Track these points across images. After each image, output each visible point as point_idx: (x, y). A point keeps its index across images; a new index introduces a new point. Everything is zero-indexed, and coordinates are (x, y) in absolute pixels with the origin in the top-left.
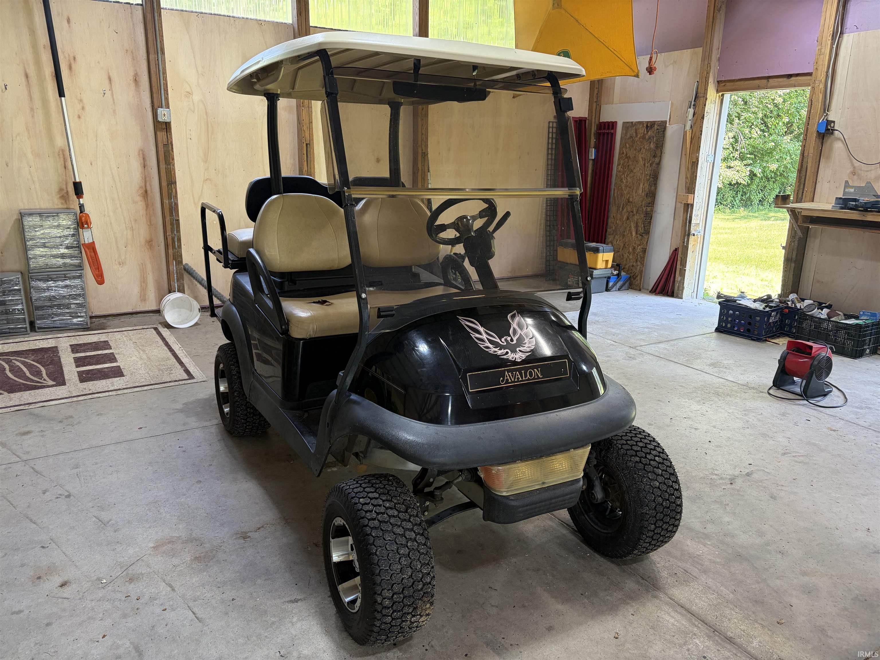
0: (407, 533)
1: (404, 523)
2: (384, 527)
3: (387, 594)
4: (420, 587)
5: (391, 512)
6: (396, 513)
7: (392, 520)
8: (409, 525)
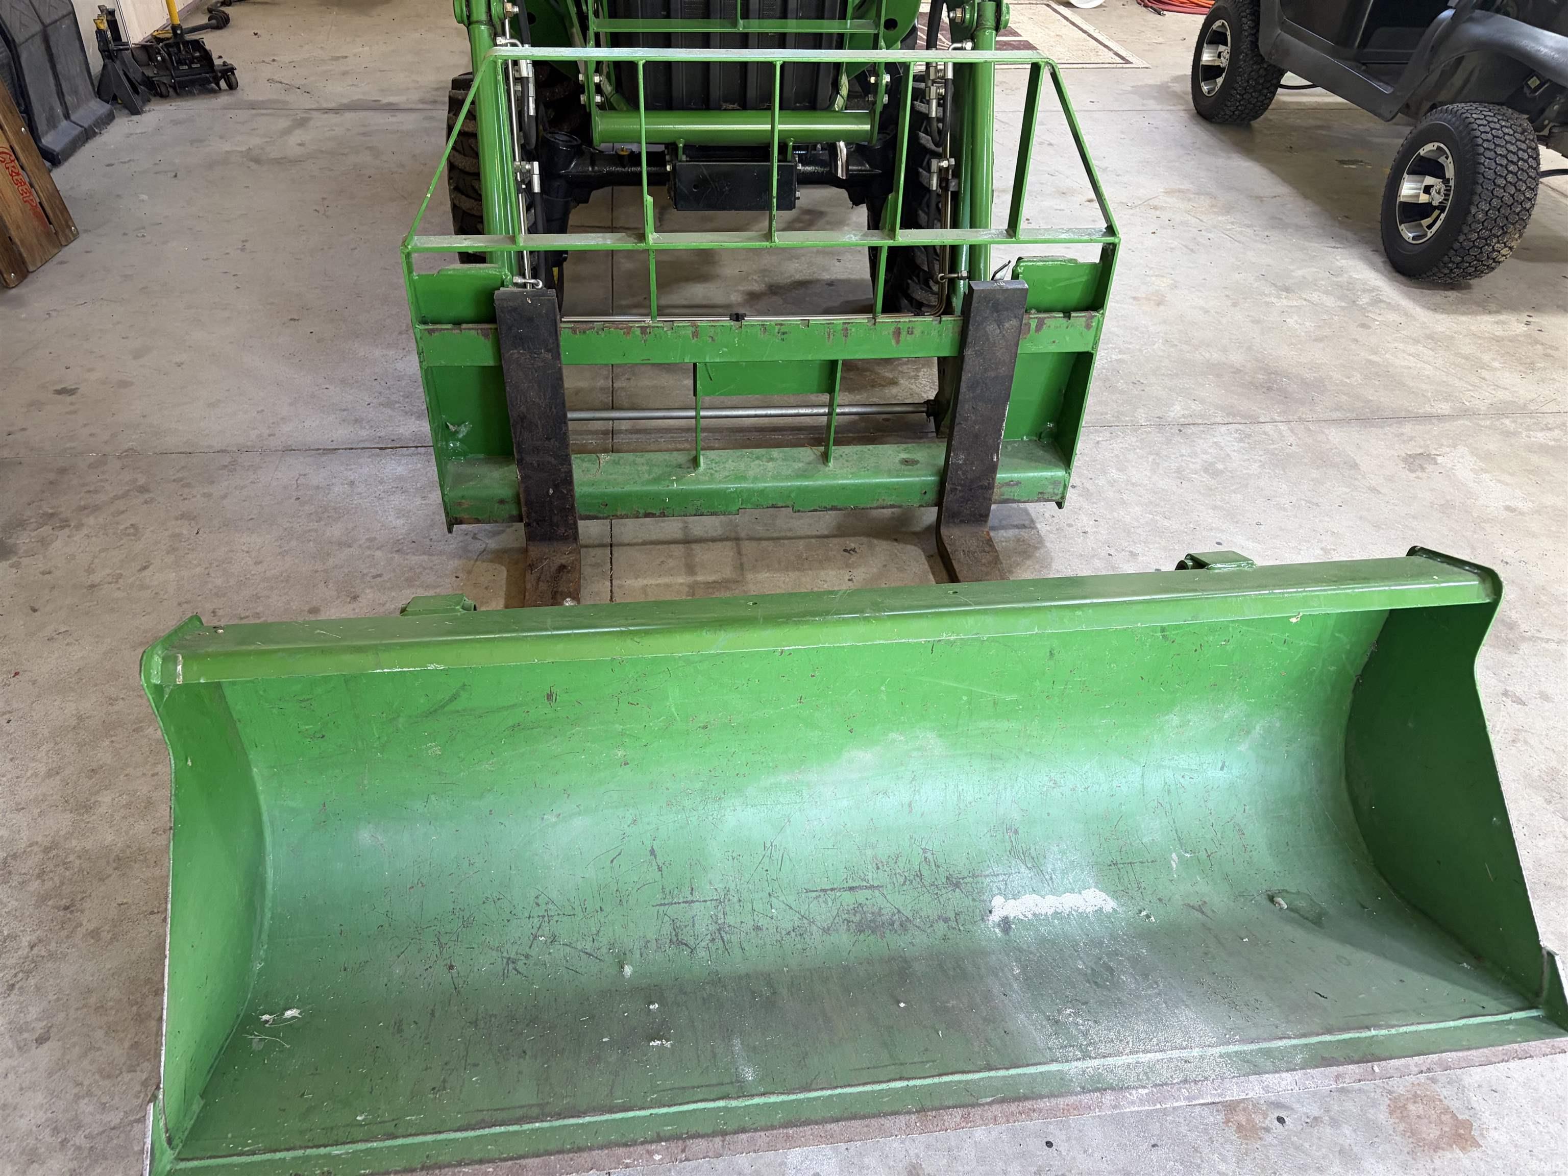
0: (1520, 153)
1: (1518, 143)
2: (1497, 141)
3: (1484, 206)
4: (1518, 210)
5: (1506, 130)
6: (1512, 132)
7: (1507, 137)
8: (1524, 146)
